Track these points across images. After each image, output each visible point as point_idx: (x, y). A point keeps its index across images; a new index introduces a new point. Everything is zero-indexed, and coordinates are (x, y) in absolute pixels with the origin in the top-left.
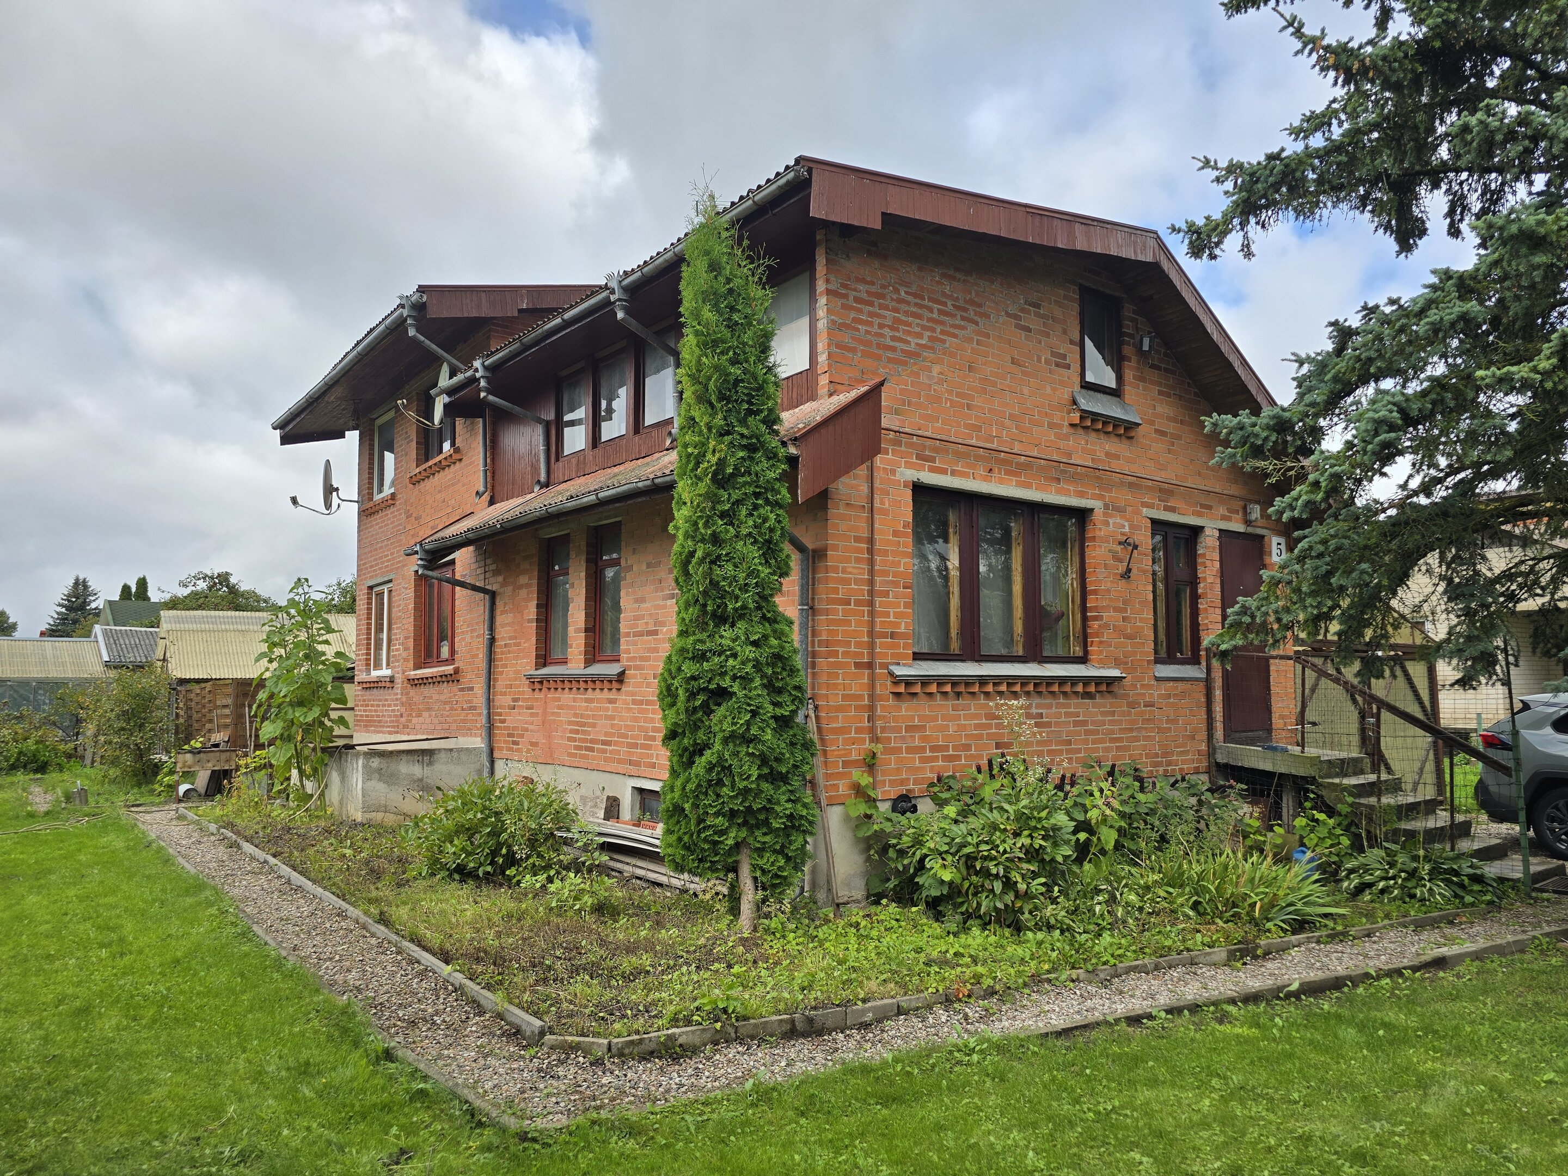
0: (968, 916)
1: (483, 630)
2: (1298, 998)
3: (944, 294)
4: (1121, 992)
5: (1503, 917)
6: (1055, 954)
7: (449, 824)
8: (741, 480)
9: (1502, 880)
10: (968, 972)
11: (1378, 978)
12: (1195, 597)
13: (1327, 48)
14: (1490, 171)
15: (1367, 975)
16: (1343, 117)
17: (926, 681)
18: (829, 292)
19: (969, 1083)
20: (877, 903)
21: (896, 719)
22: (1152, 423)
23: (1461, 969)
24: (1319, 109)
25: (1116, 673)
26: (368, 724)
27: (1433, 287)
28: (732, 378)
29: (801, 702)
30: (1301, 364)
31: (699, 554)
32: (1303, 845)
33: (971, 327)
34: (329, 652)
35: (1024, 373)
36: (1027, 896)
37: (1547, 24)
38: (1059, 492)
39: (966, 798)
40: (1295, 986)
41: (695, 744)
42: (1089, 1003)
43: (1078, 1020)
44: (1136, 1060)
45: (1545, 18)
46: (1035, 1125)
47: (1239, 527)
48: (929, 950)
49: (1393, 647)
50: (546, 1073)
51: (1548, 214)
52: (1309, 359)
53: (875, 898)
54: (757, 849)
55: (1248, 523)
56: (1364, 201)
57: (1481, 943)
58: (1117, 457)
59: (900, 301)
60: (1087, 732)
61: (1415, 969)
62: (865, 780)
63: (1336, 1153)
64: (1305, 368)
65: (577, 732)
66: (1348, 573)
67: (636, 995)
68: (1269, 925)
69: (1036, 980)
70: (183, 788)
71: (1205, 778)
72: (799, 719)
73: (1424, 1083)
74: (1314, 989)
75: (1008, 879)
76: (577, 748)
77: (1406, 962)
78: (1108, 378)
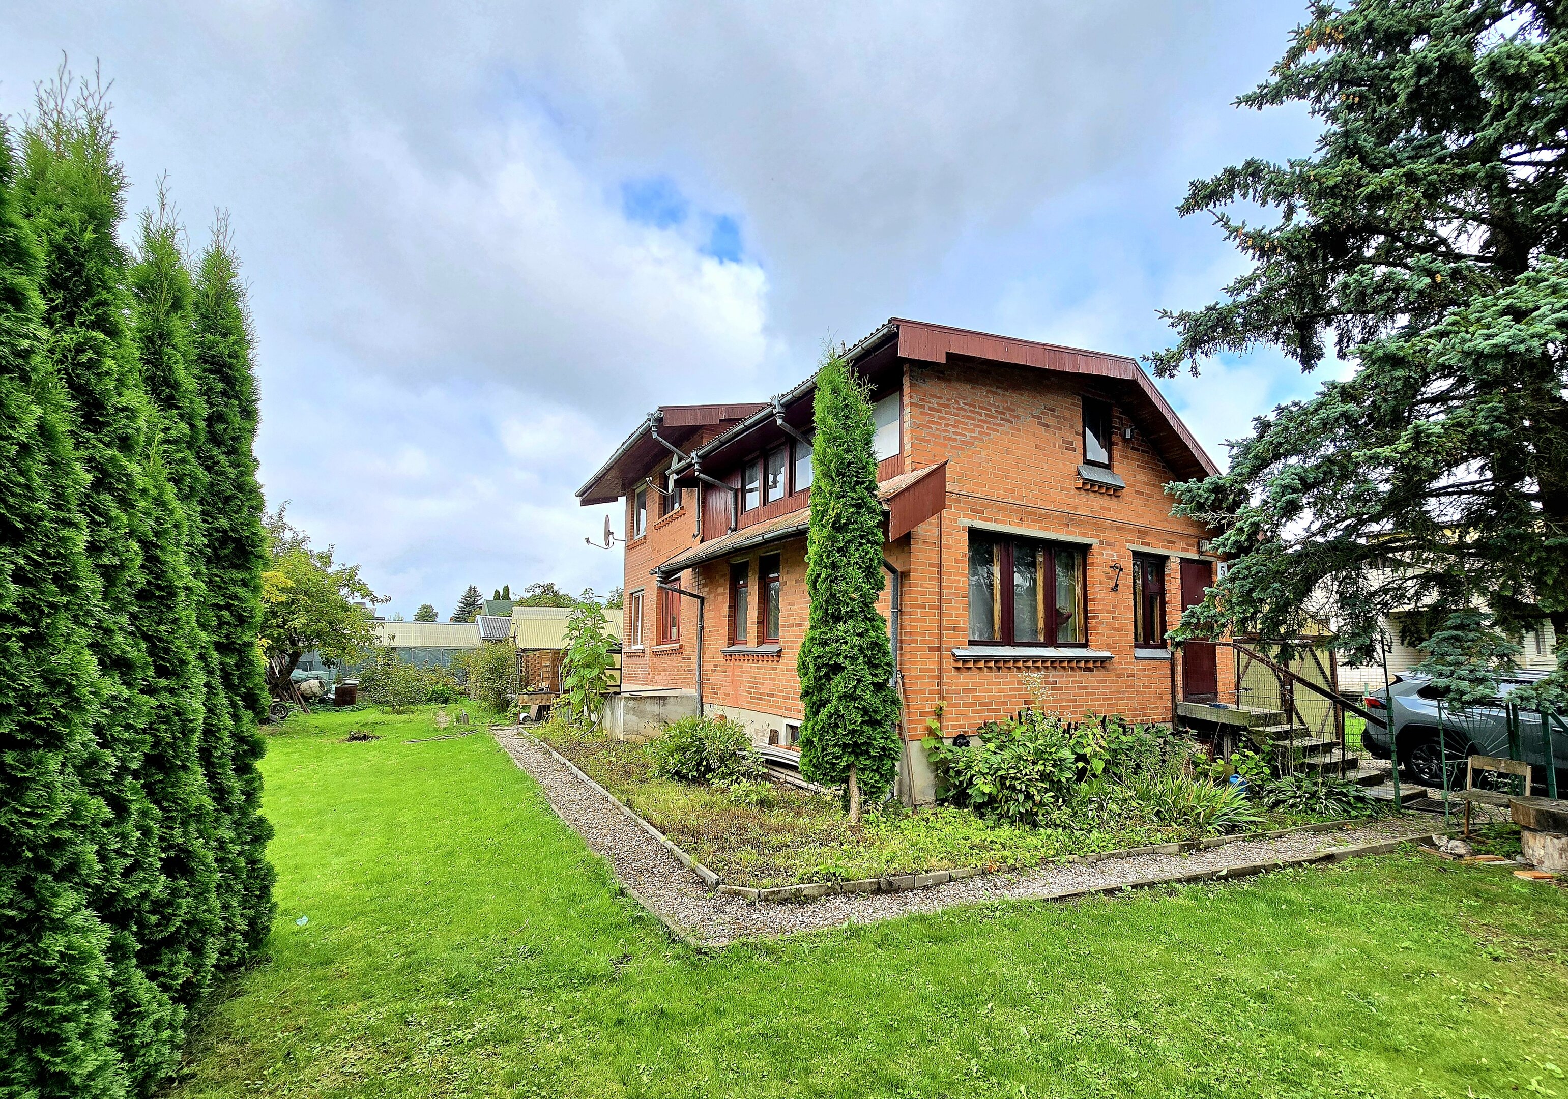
0: (1001, 816)
1: (696, 620)
2: (1226, 880)
3: (990, 404)
4: (1103, 872)
5: (1379, 826)
6: (1058, 844)
7: (671, 745)
8: (851, 527)
9: (1378, 800)
10: (999, 854)
11: (1284, 867)
12: (1163, 603)
13: (1246, 235)
14: (1368, 312)
15: (1276, 865)
16: (1264, 279)
17: (977, 660)
18: (911, 404)
19: (992, 931)
20: (942, 805)
21: (956, 685)
22: (1133, 486)
23: (1345, 863)
24: (1247, 274)
25: (1108, 654)
26: (632, 678)
27: (1324, 395)
28: (846, 461)
29: (890, 673)
30: (1233, 447)
31: (823, 575)
32: (1237, 772)
33: (1008, 425)
34: (605, 633)
35: (1044, 455)
36: (1041, 804)
37: (1407, 211)
38: (1068, 533)
39: (1003, 738)
40: (1224, 872)
41: (820, 700)
42: (1080, 879)
43: (1071, 890)
44: (1109, 920)
45: (1405, 207)
46: (1035, 963)
47: (1196, 557)
48: (973, 838)
49: (1304, 637)
50: (720, 910)
51: (1406, 342)
52: (1238, 444)
53: (941, 802)
54: (861, 769)
55: (1200, 552)
56: (1277, 335)
57: (1361, 846)
58: (1109, 510)
59: (958, 409)
60: (1087, 694)
61: (1311, 862)
62: (935, 725)
63: (1245, 992)
64: (1235, 451)
65: (752, 688)
66: (1264, 590)
67: (779, 861)
68: (1210, 828)
69: (1045, 861)
70: (522, 716)
71: (1169, 725)
72: (891, 684)
73: (1311, 945)
74: (1238, 874)
75: (1028, 793)
76: (753, 698)
77: (1305, 857)
78: (1103, 457)
